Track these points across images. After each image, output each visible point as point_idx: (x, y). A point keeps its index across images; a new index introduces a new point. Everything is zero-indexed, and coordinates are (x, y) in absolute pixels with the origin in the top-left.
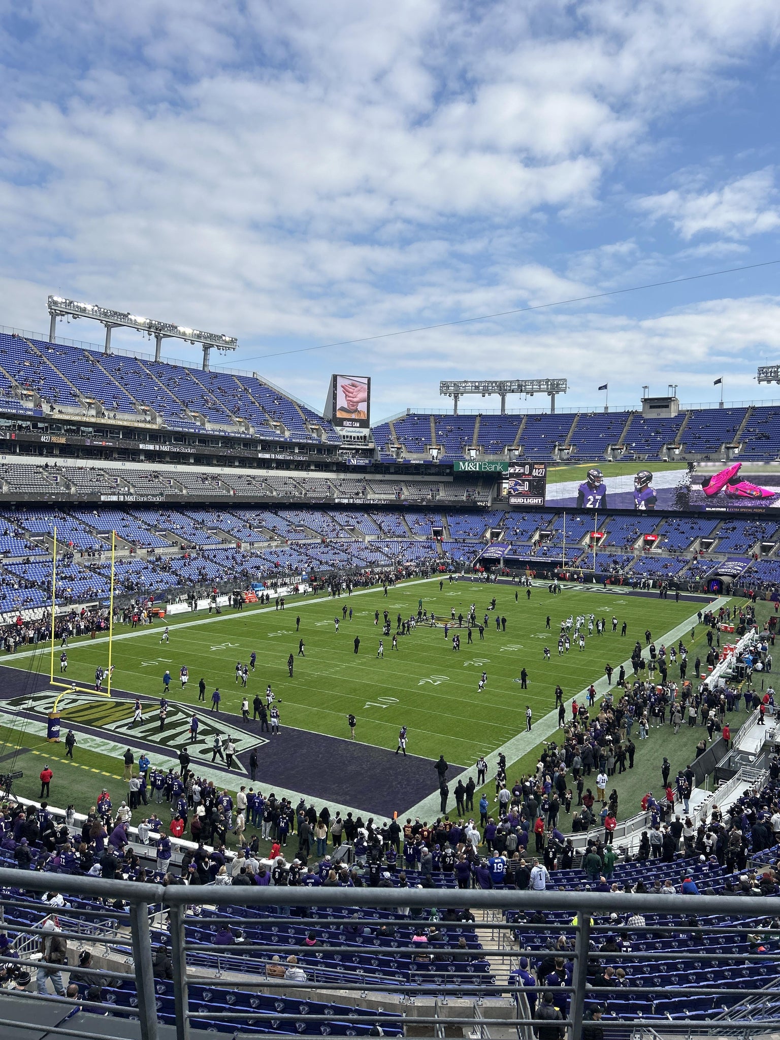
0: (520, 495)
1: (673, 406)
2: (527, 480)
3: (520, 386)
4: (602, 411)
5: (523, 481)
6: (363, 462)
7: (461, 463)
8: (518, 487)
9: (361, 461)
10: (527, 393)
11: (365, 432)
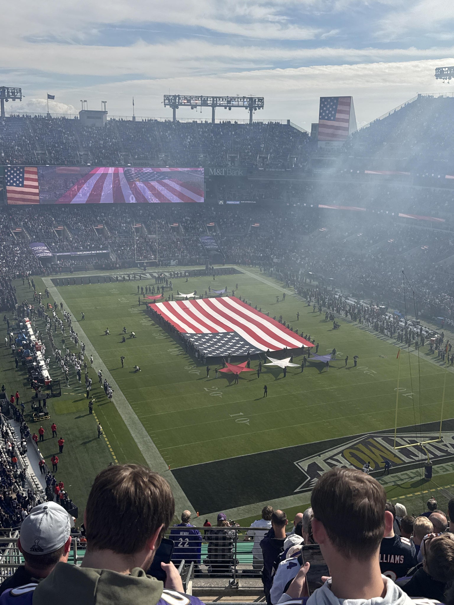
1: (107, 118)
4: (46, 115)
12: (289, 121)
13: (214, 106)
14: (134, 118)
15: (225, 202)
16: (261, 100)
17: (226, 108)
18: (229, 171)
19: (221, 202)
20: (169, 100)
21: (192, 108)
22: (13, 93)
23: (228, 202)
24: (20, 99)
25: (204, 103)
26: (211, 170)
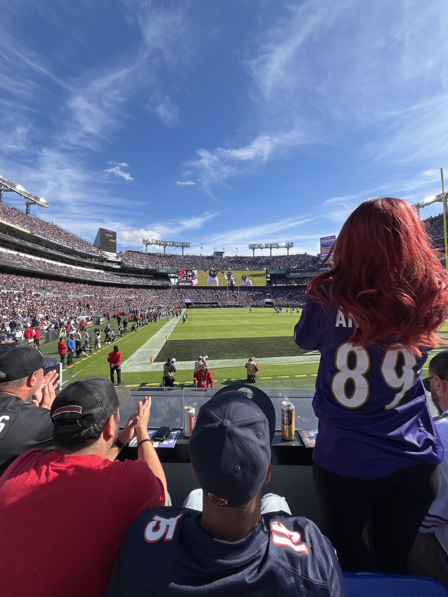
0: (183, 282)
1: (225, 255)
2: (185, 276)
3: (173, 244)
4: (200, 255)
5: (184, 277)
6: (119, 267)
7: (160, 269)
8: (182, 279)
9: (117, 266)
10: (176, 246)
11: (115, 255)
12: (306, 253)
13: (271, 248)
14: (236, 255)
15: (275, 285)
16: (292, 243)
17: (276, 248)
18: (277, 271)
19: (274, 285)
20: (251, 246)
21: (261, 249)
22: (187, 245)
23: (277, 285)
24: (189, 247)
25: (267, 247)
26: (269, 271)
